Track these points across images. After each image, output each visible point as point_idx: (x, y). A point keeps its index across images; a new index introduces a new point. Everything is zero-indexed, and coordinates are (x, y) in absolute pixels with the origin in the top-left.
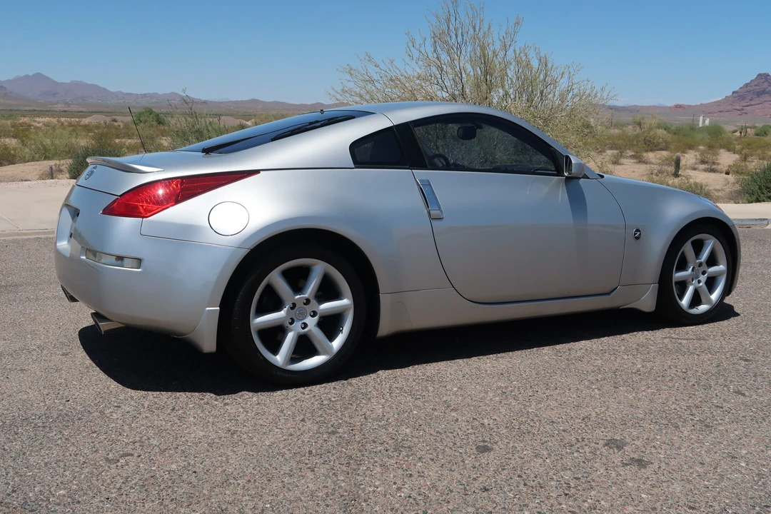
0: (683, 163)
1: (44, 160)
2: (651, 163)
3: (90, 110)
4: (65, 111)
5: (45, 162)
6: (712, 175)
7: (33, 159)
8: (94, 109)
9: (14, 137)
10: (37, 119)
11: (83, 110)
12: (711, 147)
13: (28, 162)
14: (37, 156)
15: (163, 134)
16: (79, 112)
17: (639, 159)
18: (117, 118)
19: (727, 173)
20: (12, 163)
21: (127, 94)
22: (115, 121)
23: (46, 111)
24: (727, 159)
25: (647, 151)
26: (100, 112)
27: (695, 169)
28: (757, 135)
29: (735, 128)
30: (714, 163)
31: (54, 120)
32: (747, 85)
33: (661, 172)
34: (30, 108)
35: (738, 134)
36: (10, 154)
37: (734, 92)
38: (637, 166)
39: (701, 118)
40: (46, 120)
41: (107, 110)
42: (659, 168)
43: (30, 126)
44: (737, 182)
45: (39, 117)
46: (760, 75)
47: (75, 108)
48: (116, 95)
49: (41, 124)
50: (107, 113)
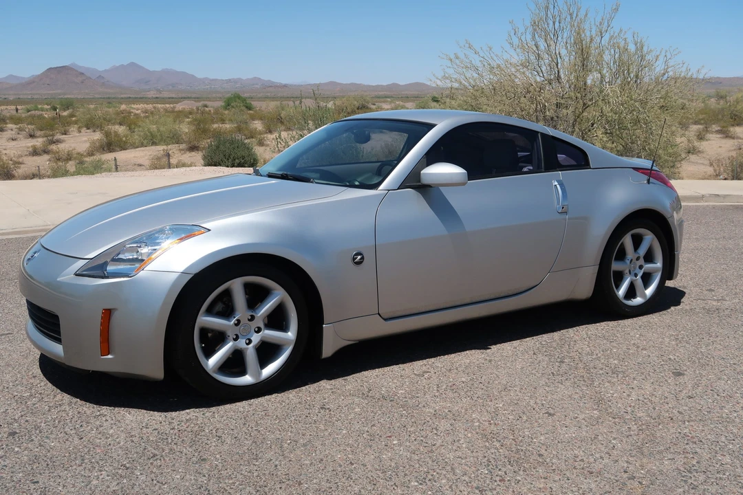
1: (152, 145)
3: (180, 96)
4: (157, 98)
5: (153, 147)
7: (142, 145)
8: (183, 95)
9: (121, 124)
10: (133, 106)
11: (174, 96)
13: (137, 147)
14: (145, 142)
15: (253, 118)
16: (170, 98)
17: (726, 135)
18: (208, 103)
20: (123, 148)
21: (213, 80)
22: (206, 106)
23: (140, 98)
25: (733, 125)
26: (189, 98)
31: (150, 107)
34: (126, 96)
36: (121, 139)
41: (194, 96)
43: (130, 113)
45: (134, 104)
47: (166, 95)
48: (203, 81)
49: (140, 111)
50: (197, 99)
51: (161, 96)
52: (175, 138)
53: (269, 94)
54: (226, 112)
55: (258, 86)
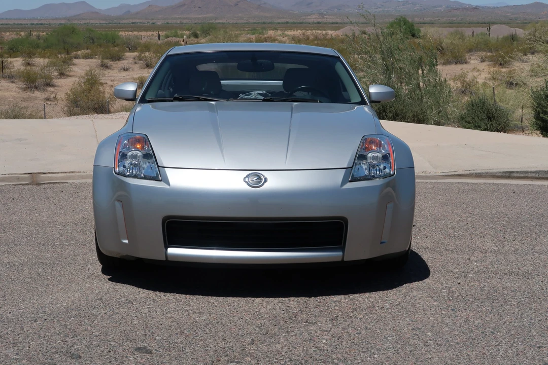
4: (318, 23)
11: (338, 20)
16: (333, 23)
23: (300, 23)
34: (283, 20)
45: (291, 30)
47: (329, 19)
51: (324, 20)
53: (455, 19)
55: (442, 9)
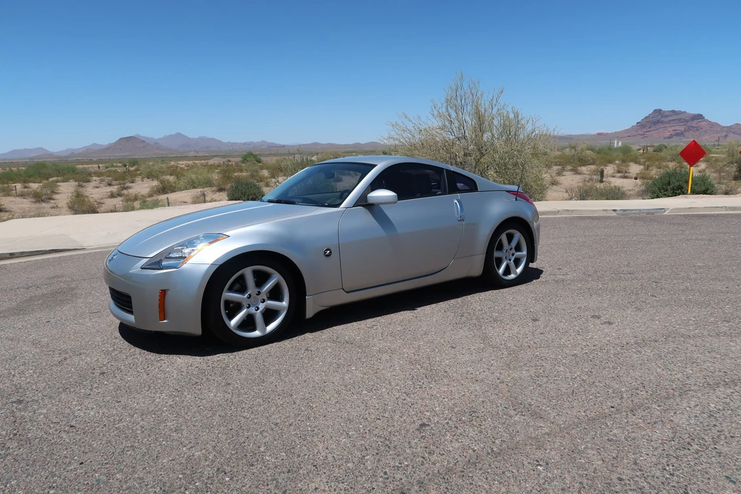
0: (605, 173)
1: (193, 188)
2: (584, 174)
3: (212, 154)
4: (195, 157)
5: (194, 190)
6: (626, 180)
7: (186, 189)
8: (215, 154)
9: (171, 175)
10: (180, 162)
12: (623, 161)
14: (188, 186)
15: (262, 168)
16: (205, 156)
17: (576, 172)
18: (231, 159)
19: (636, 179)
20: (173, 191)
21: (233, 143)
22: (230, 161)
24: (635, 169)
25: (581, 166)
26: (218, 156)
27: (613, 177)
28: (655, 151)
29: (639, 147)
30: (626, 172)
31: (191, 163)
32: (646, 118)
33: (591, 180)
35: (641, 151)
36: (172, 185)
37: (637, 123)
38: (575, 176)
39: (616, 141)
40: (185, 162)
41: (222, 154)
42: (590, 177)
43: (177, 167)
44: (643, 185)
46: (655, 110)
47: (201, 154)
48: (227, 144)
49: (184, 166)
50: (224, 157)
52: (209, 183)
54: (243, 165)
55: (265, 147)
